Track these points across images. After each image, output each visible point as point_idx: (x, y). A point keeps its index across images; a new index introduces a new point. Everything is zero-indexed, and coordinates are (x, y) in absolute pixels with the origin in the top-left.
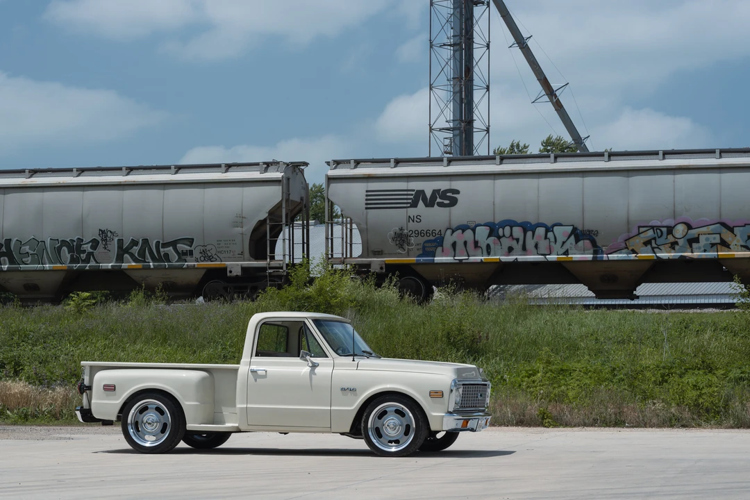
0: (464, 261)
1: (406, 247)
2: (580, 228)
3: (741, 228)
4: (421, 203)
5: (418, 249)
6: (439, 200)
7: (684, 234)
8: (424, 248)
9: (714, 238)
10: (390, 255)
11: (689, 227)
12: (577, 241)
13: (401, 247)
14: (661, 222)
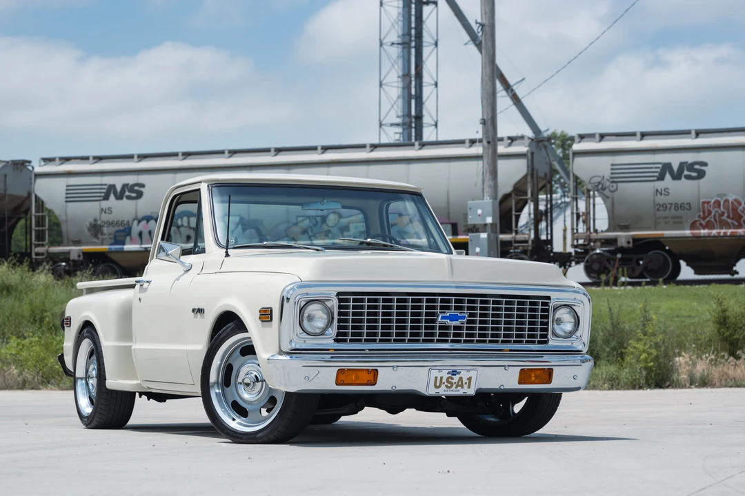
0: (148, 249)
1: (100, 236)
4: (112, 197)
5: (110, 238)
6: (127, 193)
8: (115, 237)
10: (87, 244)
13: (96, 236)
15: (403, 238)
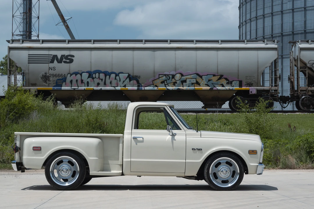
0: (76, 89)
1: (48, 82)
2: (132, 74)
3: (206, 76)
4: (55, 61)
5: (54, 83)
6: (64, 60)
7: (180, 78)
8: (57, 82)
9: (193, 81)
10: (40, 86)
11: (182, 75)
12: (130, 81)
13: (45, 82)
14: (169, 73)
15: (215, 87)
